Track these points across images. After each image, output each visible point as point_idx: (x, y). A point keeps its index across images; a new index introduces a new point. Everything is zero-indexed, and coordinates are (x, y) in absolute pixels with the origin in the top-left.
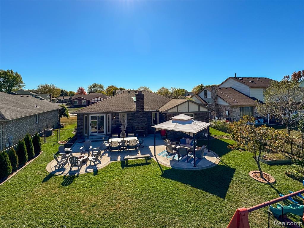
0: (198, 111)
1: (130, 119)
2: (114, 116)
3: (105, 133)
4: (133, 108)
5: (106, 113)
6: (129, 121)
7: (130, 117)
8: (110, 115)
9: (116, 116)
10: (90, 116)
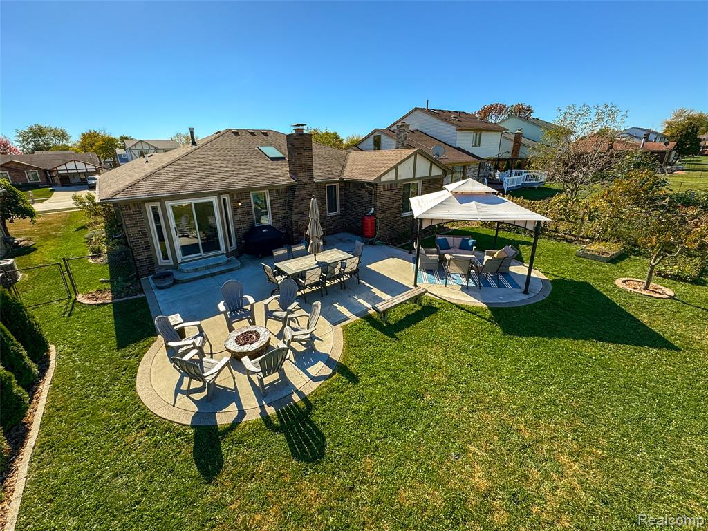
0: (428, 175)
1: (278, 205)
2: (239, 202)
3: (223, 249)
4: (282, 175)
5: (219, 193)
6: (276, 211)
7: (278, 201)
8: (226, 197)
9: (242, 201)
10: (169, 205)
